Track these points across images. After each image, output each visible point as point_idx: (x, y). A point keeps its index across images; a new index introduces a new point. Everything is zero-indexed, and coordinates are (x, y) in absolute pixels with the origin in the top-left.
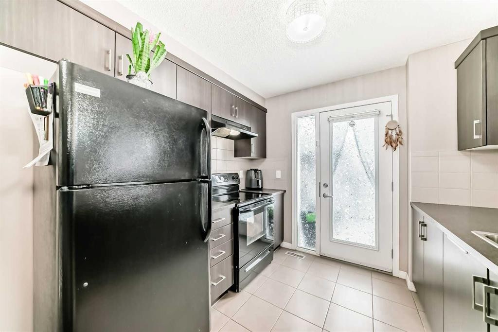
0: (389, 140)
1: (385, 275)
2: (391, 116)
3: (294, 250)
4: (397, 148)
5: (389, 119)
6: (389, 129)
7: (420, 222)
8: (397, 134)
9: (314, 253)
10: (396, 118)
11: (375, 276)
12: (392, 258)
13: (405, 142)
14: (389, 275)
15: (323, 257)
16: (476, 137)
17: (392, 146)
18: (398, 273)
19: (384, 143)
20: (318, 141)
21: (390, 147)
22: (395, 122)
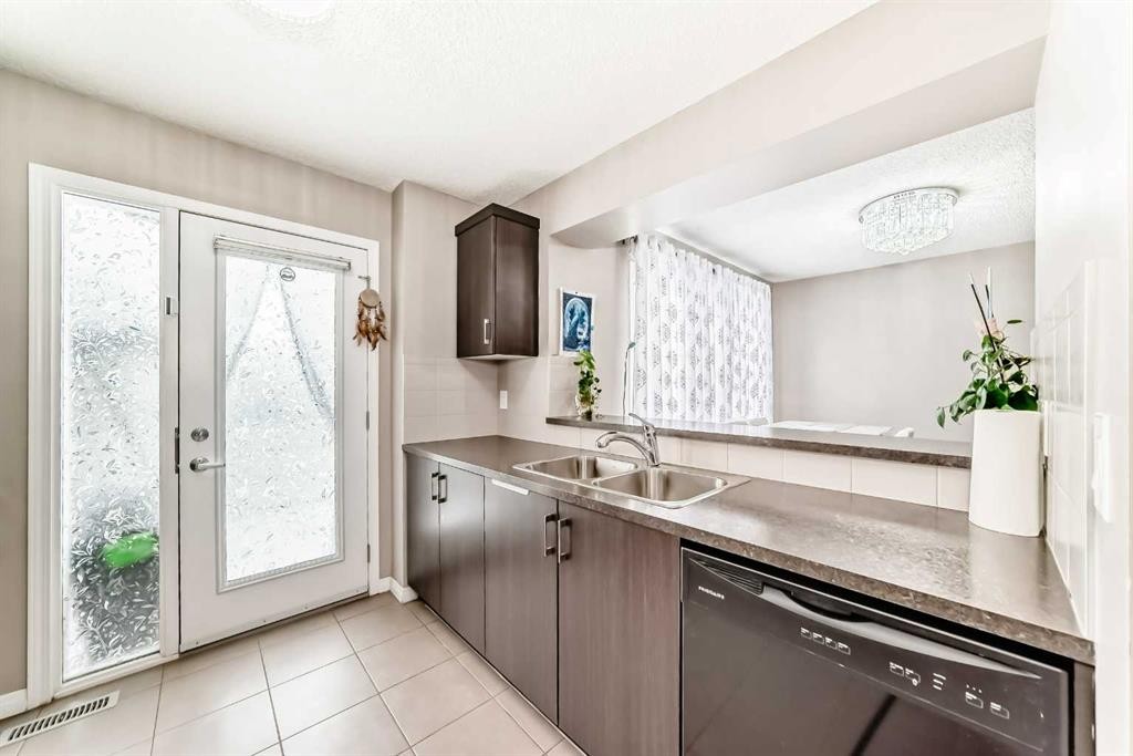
0: (363, 326)
1: (357, 603)
2: (368, 279)
3: (43, 707)
4: (378, 344)
5: (363, 286)
6: (364, 305)
7: (434, 476)
8: (377, 318)
9: (157, 660)
10: (375, 286)
11: (342, 615)
12: (369, 561)
13: (388, 336)
14: (363, 598)
15: (188, 656)
16: (486, 342)
17: (369, 339)
18: (379, 586)
19: (354, 331)
20: (174, 297)
21: (365, 340)
22: (374, 293)
